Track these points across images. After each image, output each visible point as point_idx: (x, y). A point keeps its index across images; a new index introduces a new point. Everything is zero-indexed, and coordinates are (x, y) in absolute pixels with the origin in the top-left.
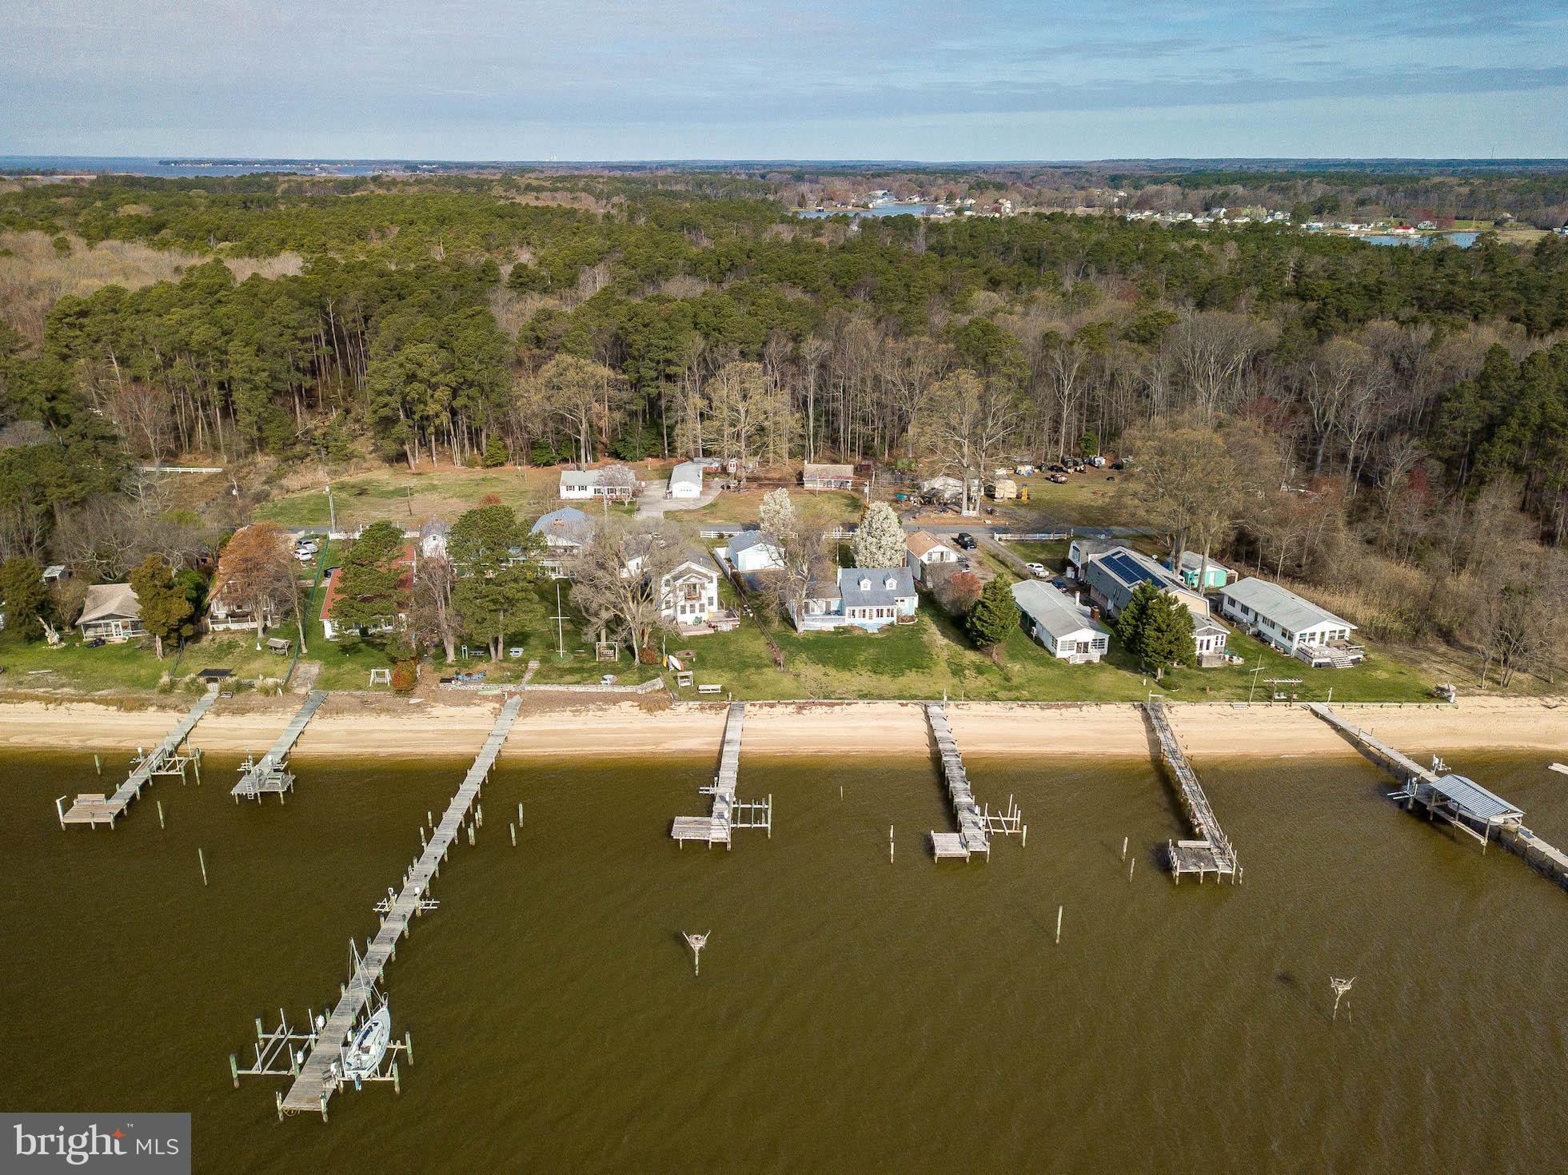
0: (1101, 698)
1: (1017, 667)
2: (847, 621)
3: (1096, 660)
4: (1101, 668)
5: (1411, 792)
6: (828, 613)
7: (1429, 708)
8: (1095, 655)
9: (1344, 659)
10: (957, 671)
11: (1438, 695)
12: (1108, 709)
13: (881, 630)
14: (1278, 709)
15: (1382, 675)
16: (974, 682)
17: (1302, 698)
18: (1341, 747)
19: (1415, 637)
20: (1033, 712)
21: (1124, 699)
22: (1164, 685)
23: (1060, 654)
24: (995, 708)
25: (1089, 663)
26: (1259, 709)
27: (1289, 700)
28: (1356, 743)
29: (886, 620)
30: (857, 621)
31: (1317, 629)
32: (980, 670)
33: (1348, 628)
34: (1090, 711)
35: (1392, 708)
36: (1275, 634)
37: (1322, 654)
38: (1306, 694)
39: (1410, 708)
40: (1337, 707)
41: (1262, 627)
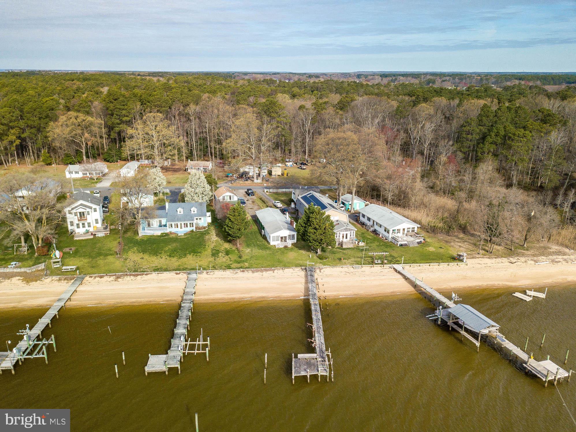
0: (286, 265)
1: (248, 250)
2: (168, 230)
3: (290, 246)
4: (291, 249)
5: (440, 313)
6: (160, 226)
7: (453, 265)
8: (289, 243)
9: (413, 241)
10: (215, 253)
11: (458, 259)
12: (288, 272)
13: (185, 234)
14: (377, 268)
15: (431, 249)
16: (222, 259)
17: (390, 262)
18: (407, 288)
19: (448, 230)
20: (248, 274)
21: (297, 266)
22: (320, 258)
23: (272, 243)
24: (228, 273)
25: (286, 247)
26: (367, 269)
27: (383, 263)
28: (415, 286)
29: (189, 229)
30: (174, 230)
31: (401, 227)
32: (227, 253)
33: (416, 226)
34: (279, 273)
35: (434, 266)
36: (381, 231)
37: (403, 239)
38: (392, 260)
39: (444, 266)
40: (407, 266)
41: (376, 227)
